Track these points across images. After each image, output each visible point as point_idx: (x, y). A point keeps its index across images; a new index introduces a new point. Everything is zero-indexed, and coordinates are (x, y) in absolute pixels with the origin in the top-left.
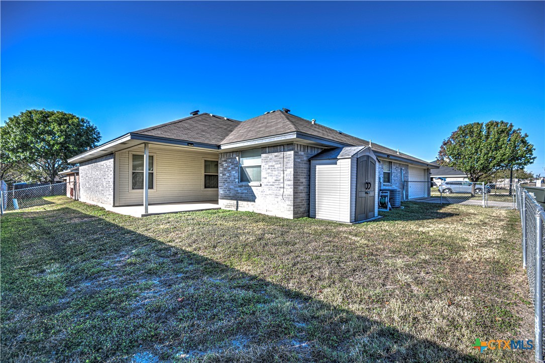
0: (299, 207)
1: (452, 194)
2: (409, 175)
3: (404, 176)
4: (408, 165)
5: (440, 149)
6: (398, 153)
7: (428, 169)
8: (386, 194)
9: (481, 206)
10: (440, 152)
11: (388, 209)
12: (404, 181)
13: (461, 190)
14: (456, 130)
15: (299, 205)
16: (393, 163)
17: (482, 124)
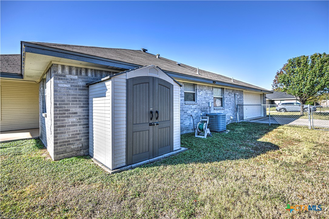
0: (70, 144)
1: (286, 113)
2: (244, 99)
3: (238, 101)
4: (243, 91)
5: (275, 78)
6: (232, 81)
7: (263, 94)
8: (206, 120)
9: (307, 127)
10: (275, 81)
11: (206, 135)
12: (238, 105)
13: (294, 109)
14: (287, 63)
15: (69, 141)
16: (225, 89)
17: (308, 57)
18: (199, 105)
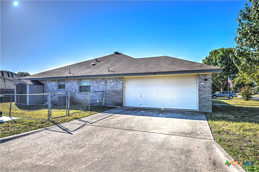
3: (112, 87)
18: (67, 91)
